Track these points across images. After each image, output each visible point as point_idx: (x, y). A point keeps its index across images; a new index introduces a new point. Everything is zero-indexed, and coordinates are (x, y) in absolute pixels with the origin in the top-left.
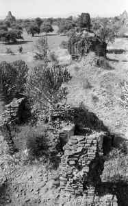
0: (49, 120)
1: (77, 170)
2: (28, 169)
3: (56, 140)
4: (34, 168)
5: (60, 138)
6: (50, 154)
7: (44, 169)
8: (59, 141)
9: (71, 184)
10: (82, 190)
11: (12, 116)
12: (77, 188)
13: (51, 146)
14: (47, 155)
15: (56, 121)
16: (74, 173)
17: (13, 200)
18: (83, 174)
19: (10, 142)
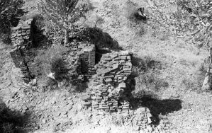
0: (65, 41)
1: (112, 87)
2: (49, 94)
3: (76, 63)
4: (56, 93)
5: (81, 60)
6: (70, 78)
7: (67, 93)
8: (79, 63)
9: (105, 102)
10: (117, 107)
11: (25, 40)
12: (112, 105)
13: (71, 69)
14: (68, 79)
15: (73, 43)
16: (109, 91)
17: (41, 126)
18: (119, 90)
19: (25, 68)
